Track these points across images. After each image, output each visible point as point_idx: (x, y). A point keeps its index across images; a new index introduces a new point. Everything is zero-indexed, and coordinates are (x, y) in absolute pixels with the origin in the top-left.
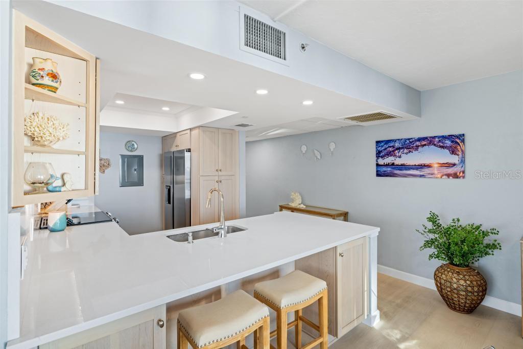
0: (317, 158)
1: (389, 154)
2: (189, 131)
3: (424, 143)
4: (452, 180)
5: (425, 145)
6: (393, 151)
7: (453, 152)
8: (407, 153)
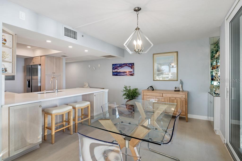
0: (94, 70)
1: (116, 68)
2: (40, 57)
3: (125, 65)
4: (131, 76)
5: (125, 66)
6: (117, 68)
7: (132, 68)
8: (120, 68)
